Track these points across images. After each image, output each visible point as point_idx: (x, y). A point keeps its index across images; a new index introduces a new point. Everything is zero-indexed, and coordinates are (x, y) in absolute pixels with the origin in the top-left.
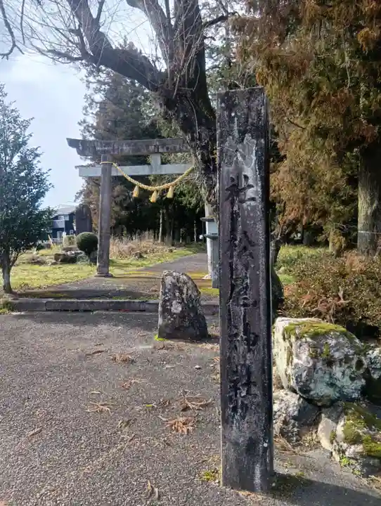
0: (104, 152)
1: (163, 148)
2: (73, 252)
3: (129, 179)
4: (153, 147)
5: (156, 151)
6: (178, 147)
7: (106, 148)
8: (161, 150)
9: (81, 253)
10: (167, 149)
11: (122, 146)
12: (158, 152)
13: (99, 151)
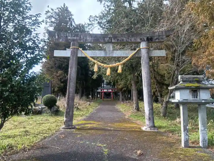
0: (74, 40)
1: (114, 39)
2: (40, 107)
3: (91, 59)
4: (108, 39)
5: (110, 41)
6: (125, 39)
7: (75, 38)
8: (113, 41)
9: (45, 108)
10: (118, 40)
11: (86, 37)
12: (111, 42)
13: (69, 39)
